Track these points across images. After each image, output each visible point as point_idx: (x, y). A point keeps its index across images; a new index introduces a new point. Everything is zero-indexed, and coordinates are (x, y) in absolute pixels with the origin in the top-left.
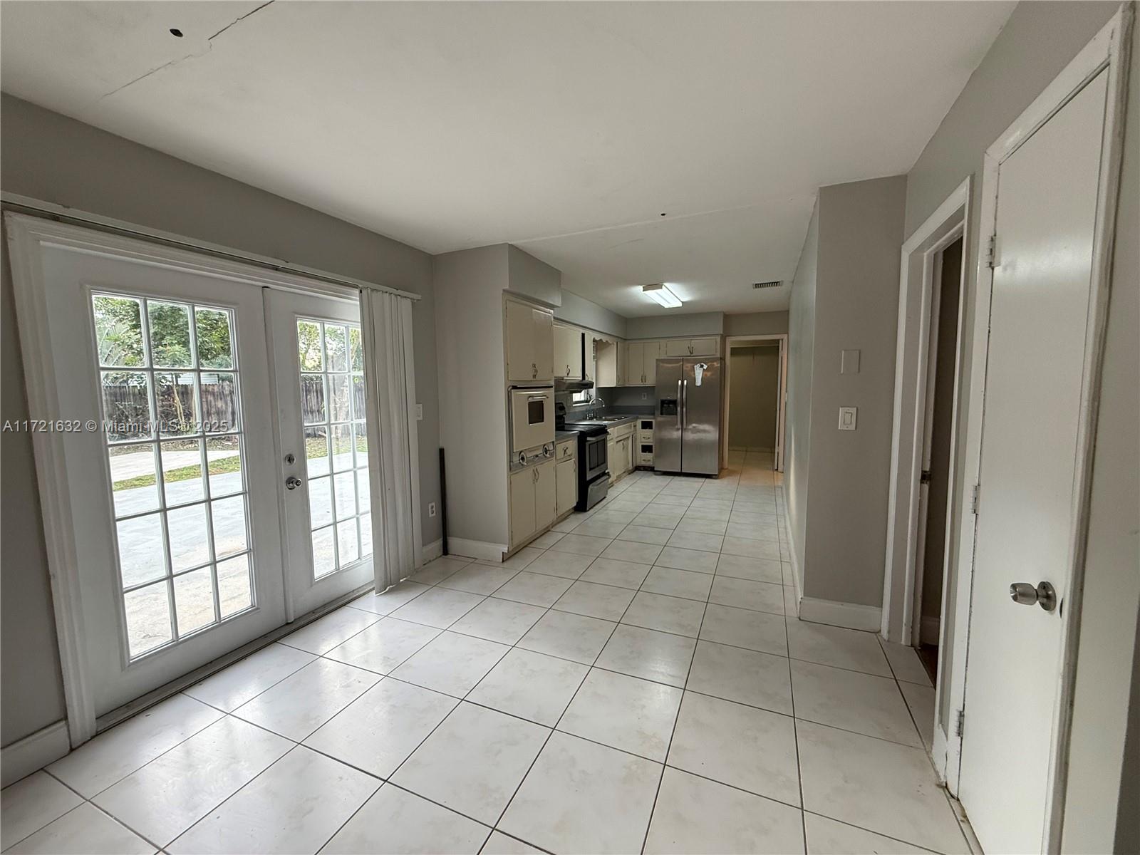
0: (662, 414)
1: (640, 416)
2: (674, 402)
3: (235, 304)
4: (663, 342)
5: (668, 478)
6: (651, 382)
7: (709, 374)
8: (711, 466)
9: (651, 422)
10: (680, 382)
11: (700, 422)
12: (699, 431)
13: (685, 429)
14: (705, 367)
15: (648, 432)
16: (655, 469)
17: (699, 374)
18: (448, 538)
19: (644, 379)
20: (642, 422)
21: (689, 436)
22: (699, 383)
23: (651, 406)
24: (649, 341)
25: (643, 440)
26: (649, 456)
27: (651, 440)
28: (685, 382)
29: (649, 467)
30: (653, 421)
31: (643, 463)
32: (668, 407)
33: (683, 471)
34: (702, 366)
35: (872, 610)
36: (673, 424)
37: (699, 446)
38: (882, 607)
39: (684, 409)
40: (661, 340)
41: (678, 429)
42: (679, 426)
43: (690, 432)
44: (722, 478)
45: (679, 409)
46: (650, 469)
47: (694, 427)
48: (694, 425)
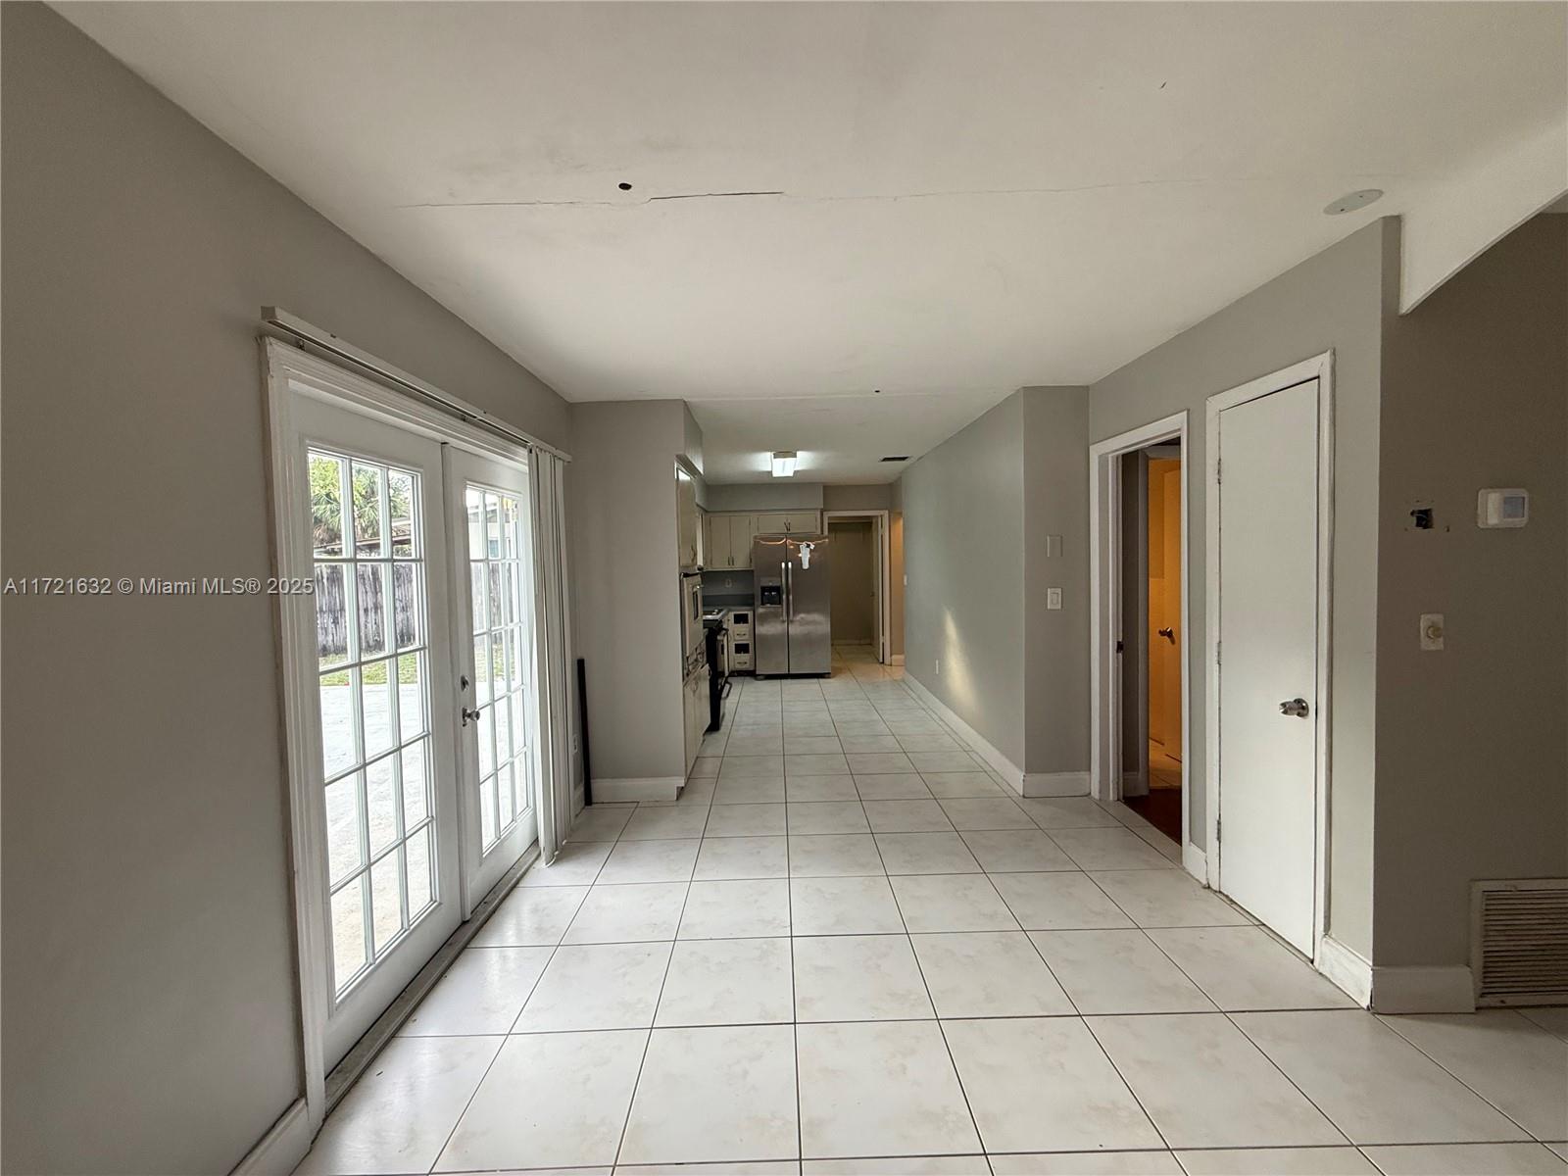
0: (763, 604)
1: (733, 608)
2: (778, 589)
3: (421, 467)
4: (754, 516)
5: (777, 683)
6: (740, 564)
7: (816, 555)
8: (823, 665)
9: (747, 615)
10: (783, 565)
11: (808, 612)
12: (809, 623)
13: (792, 621)
14: (812, 547)
15: (743, 628)
16: (757, 673)
17: (805, 555)
18: (592, 781)
19: (731, 561)
20: (735, 615)
21: (794, 630)
22: (806, 566)
23: (748, 595)
24: (736, 514)
25: (737, 638)
26: (744, 657)
27: (747, 637)
28: (790, 564)
29: (746, 671)
30: (749, 613)
31: (739, 667)
32: (772, 595)
33: (791, 672)
34: (808, 546)
35: (1083, 775)
36: (776, 616)
37: (809, 641)
38: (1090, 770)
39: (791, 597)
40: (752, 514)
41: (783, 622)
42: (785, 618)
43: (797, 623)
44: (834, 677)
45: (784, 597)
46: (752, 674)
47: (802, 618)
48: (802, 615)
